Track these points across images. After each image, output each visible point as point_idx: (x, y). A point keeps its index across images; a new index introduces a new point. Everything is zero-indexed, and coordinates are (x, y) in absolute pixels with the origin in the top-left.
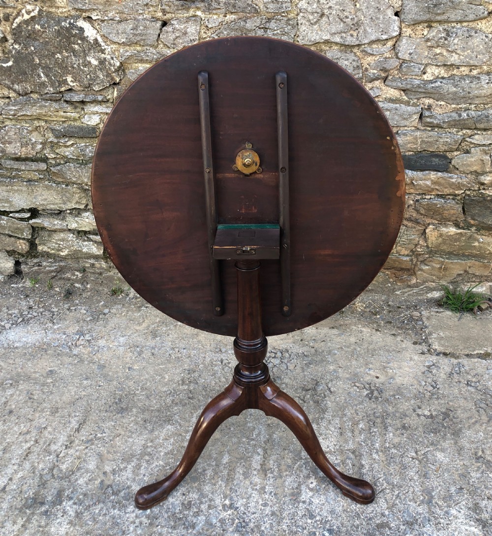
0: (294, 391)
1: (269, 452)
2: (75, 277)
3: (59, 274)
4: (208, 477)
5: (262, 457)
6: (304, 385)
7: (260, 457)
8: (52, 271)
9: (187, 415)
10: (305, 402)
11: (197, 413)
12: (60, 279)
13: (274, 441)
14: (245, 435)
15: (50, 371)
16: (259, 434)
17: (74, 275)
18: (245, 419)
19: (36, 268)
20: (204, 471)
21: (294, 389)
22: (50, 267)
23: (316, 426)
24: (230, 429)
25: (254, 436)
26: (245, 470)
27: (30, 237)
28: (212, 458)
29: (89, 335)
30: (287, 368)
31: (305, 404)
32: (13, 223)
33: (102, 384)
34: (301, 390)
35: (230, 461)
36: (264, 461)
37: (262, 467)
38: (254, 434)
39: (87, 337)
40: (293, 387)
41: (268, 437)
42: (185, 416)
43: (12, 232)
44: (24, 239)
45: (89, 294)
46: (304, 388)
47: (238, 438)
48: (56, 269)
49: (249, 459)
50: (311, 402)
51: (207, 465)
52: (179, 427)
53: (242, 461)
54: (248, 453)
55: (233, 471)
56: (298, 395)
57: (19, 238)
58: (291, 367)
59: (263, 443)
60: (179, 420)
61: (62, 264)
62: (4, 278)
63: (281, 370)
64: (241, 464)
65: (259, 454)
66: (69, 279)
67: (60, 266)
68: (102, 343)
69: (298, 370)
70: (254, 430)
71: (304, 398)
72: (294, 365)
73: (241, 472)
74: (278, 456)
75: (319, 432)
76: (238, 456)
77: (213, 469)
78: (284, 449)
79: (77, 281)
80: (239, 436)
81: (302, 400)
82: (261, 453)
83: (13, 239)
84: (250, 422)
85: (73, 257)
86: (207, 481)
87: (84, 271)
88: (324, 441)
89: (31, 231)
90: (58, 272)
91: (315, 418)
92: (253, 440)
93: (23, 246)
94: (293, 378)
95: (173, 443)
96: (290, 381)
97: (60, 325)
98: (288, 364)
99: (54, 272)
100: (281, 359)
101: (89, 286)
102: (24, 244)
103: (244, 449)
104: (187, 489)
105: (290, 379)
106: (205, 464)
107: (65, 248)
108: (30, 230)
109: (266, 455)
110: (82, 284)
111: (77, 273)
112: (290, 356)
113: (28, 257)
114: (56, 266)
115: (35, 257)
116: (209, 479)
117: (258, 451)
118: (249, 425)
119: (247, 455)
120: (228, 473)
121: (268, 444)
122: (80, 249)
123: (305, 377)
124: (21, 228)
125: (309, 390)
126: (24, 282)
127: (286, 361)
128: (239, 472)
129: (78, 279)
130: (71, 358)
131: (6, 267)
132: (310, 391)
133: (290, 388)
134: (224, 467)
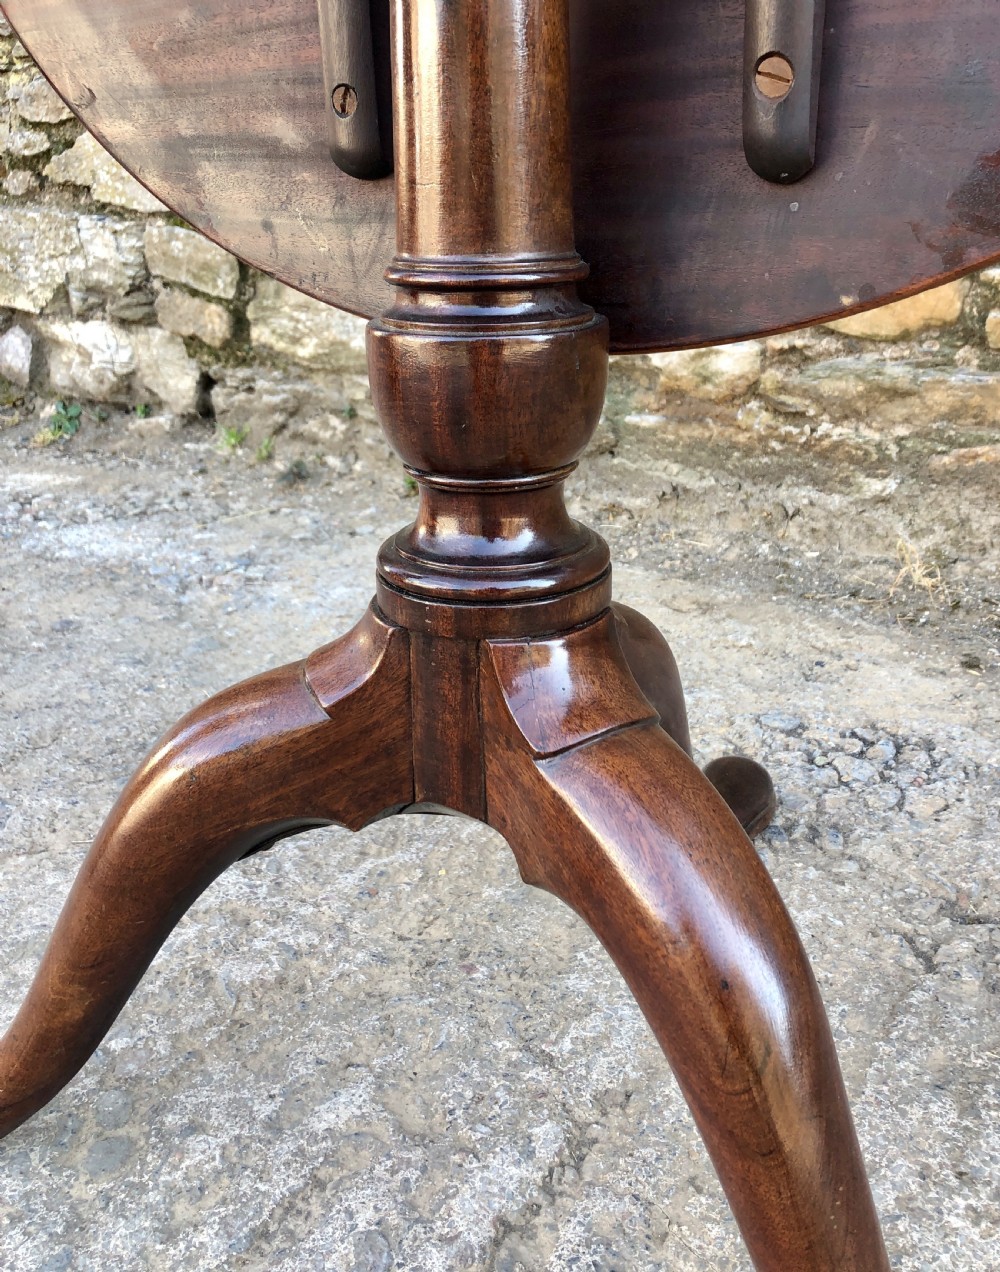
0: (894, 903)
1: (594, 1160)
2: (327, 435)
3: (291, 421)
4: (178, 1175)
5: (538, 1176)
6: (959, 890)
7: (524, 1171)
8: (274, 409)
9: (337, 856)
10: (931, 968)
11: (386, 860)
12: (297, 436)
13: (657, 1109)
14: (521, 1025)
15: (69, 623)
16: (597, 1044)
17: (326, 425)
18: (575, 948)
19: (242, 396)
20: (193, 1128)
21: (898, 895)
22: (272, 393)
23: (953, 1116)
24: (470, 969)
25: (567, 1045)
26: (394, 1219)
27: (231, 294)
28: (276, 1076)
29: (262, 568)
30: (900, 805)
31: (931, 981)
32: (197, 248)
33: (163, 686)
34: (934, 909)
35: (355, 1128)
36: (534, 1209)
37: (497, 1243)
38: (573, 1033)
39: (253, 572)
40: (898, 885)
41: (633, 1075)
42: (327, 856)
43: (195, 277)
44: (219, 300)
45: (350, 485)
46: (953, 905)
47: (483, 1025)
48: (285, 401)
49: (456, 1158)
50: (966, 976)
51: (232, 1101)
52: (263, 891)
53: (417, 1155)
54: (472, 1123)
55: (328, 1193)
56: (907, 927)
57: (208, 298)
58: (921, 803)
59: (587, 1096)
60: (288, 866)
61: (302, 387)
62: (172, 421)
63: (866, 805)
64: (393, 1172)
65: (530, 1154)
66: (315, 441)
67: (295, 395)
68: (277, 590)
69: (956, 822)
70: (579, 1016)
71: (936, 948)
72: (942, 804)
73: (364, 1219)
74: (636, 1211)
75: (962, 1159)
76: (416, 1120)
77: (238, 1138)
78: (692, 1181)
79: (333, 448)
80: (492, 1020)
81: (918, 954)
82: (545, 1154)
83: (197, 301)
84: (585, 970)
85: (328, 367)
86: (153, 1197)
87: (352, 414)
88: (974, 1233)
89: (236, 275)
90: (292, 414)
91: (963, 1070)
92: (548, 1061)
93: (215, 325)
94: (909, 851)
95: (185, 943)
96: (888, 856)
97: (214, 535)
98: (912, 793)
99: (283, 410)
100: (888, 767)
101: (358, 467)
102: (220, 316)
103: (469, 1094)
104: (27, 1196)
105: (896, 849)
106: (228, 1095)
107: (311, 332)
108: (232, 269)
109: (570, 1174)
110: (343, 457)
111: (334, 421)
112: (935, 764)
113: (227, 361)
114: (284, 391)
115: (243, 362)
116: (170, 1187)
117: (536, 1131)
118: (572, 981)
119: (464, 1132)
120: (294, 1194)
121: (615, 1118)
122: (344, 338)
123: (976, 858)
124: (213, 263)
125: (979, 921)
126: (216, 440)
127: (904, 778)
128: (350, 1215)
129: (336, 440)
130: (156, 608)
131: (178, 391)
132: (981, 929)
133: (877, 888)
134: (301, 1152)
